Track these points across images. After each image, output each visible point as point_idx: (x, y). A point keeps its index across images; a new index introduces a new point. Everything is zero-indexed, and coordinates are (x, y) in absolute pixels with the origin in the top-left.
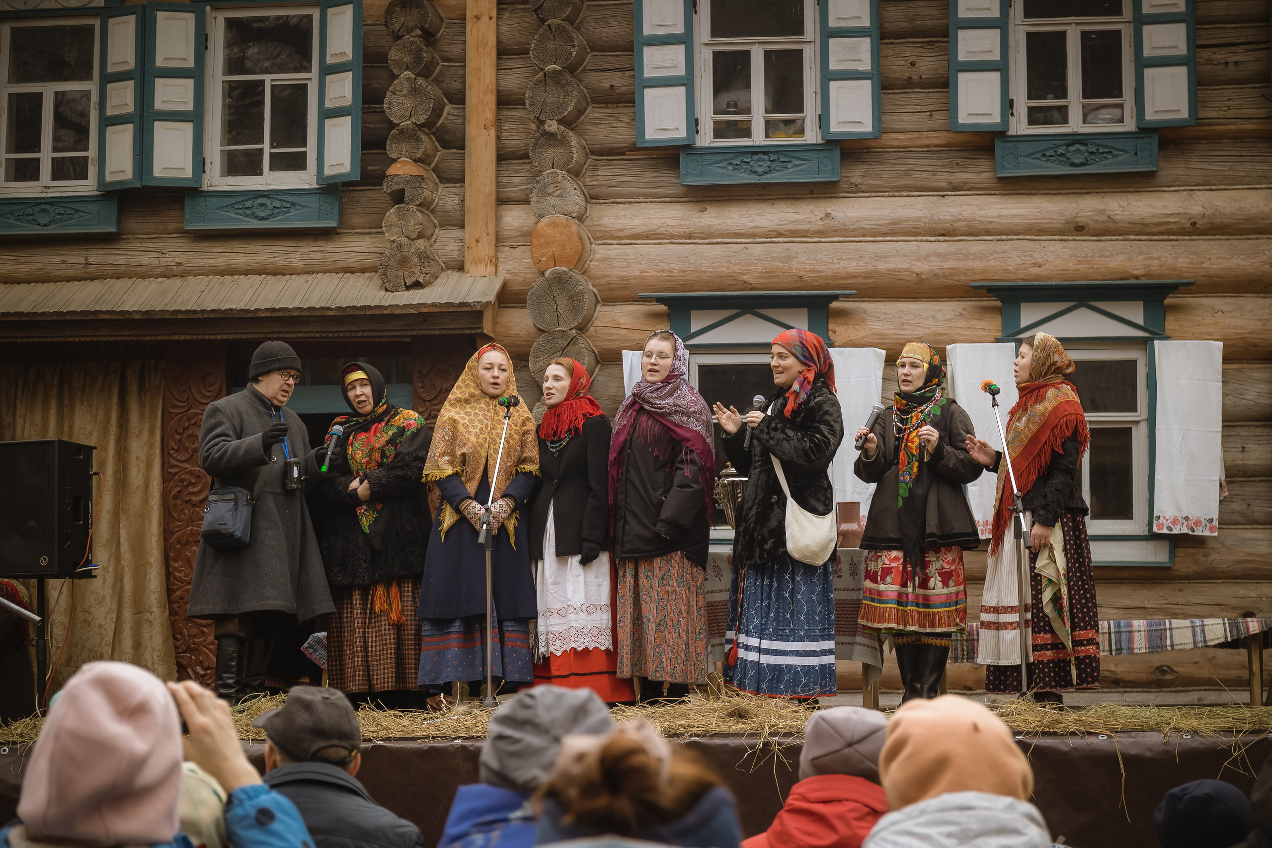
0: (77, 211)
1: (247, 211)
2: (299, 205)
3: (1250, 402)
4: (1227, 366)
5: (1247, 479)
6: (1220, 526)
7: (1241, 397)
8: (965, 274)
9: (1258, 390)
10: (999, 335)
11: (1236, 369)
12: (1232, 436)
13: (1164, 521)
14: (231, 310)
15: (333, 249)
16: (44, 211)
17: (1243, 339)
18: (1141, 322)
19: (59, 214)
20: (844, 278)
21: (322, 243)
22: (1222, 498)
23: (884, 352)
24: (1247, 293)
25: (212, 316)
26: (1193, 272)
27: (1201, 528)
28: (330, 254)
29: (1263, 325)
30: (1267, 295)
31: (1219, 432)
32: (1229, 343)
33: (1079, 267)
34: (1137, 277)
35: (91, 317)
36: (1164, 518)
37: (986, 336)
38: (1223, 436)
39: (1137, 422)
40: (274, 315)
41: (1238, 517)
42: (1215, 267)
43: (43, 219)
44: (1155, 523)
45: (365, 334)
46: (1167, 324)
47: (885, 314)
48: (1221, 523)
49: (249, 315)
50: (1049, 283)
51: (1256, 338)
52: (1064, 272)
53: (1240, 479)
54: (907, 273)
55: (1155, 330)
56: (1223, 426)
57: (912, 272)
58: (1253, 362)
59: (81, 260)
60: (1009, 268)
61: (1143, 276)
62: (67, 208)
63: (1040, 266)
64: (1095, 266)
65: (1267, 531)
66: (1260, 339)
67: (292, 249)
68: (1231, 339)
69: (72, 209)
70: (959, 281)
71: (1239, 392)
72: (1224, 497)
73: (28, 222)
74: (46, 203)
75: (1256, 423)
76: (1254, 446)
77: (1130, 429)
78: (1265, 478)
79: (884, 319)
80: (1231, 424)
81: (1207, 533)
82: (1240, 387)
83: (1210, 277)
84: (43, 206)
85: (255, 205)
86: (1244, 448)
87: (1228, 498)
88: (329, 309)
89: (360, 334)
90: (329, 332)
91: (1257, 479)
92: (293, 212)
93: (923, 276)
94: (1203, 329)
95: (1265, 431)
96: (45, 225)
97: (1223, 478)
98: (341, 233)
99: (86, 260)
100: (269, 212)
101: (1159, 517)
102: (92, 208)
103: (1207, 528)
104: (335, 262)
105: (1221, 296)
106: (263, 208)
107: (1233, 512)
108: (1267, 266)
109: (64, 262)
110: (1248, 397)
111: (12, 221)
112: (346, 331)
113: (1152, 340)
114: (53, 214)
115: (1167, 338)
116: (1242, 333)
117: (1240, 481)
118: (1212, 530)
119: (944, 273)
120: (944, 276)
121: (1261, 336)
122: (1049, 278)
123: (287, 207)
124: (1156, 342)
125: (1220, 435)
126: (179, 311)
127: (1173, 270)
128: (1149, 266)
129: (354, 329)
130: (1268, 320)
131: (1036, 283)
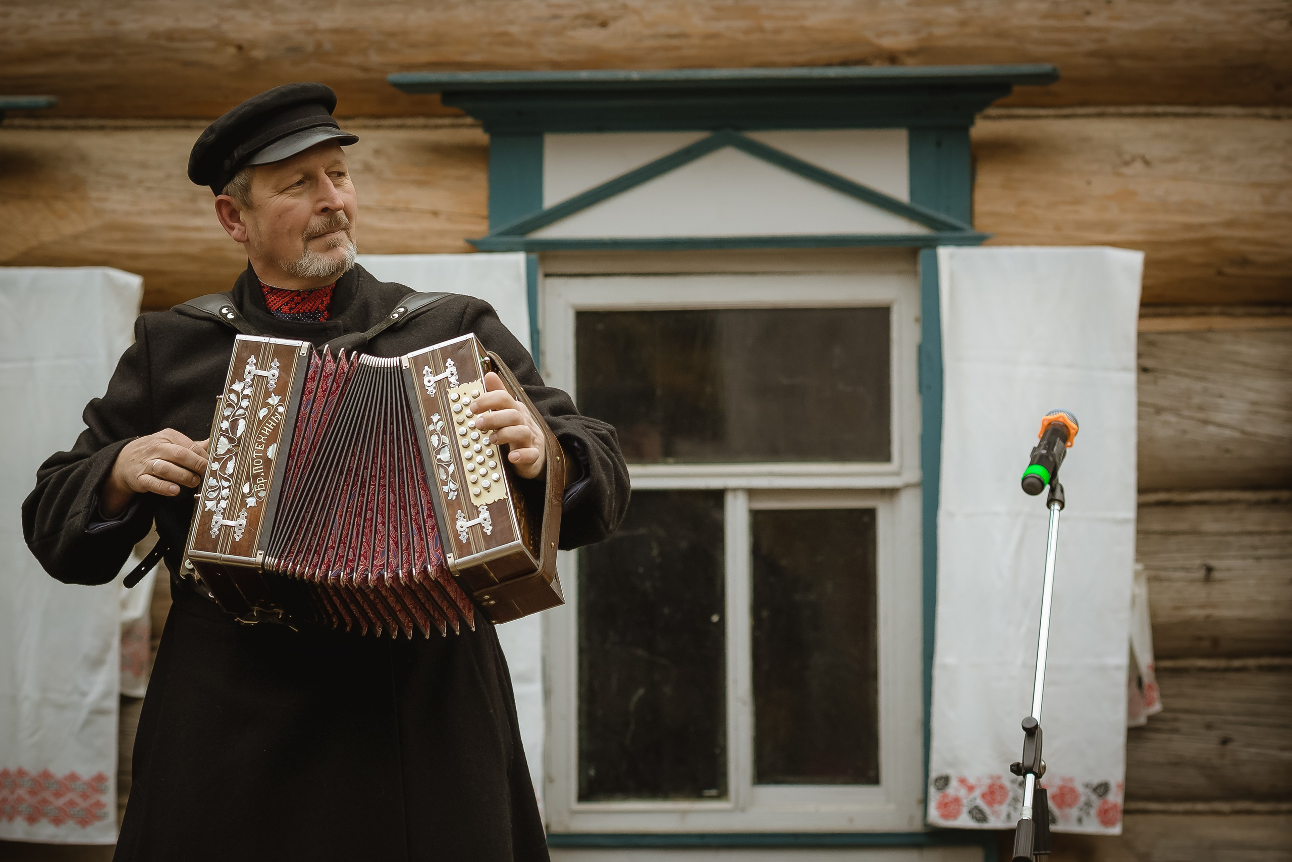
3: (1228, 433)
4: (1157, 324)
5: (1222, 663)
6: (1134, 805)
7: (1201, 415)
8: (382, 48)
9: (1252, 396)
10: (480, 229)
11: (1190, 334)
12: (1175, 533)
13: (962, 792)
17: (1206, 242)
18: (900, 190)
20: (23, 59)
22: (1142, 720)
23: (135, 281)
24: (1223, 103)
26: (1062, 43)
27: (1074, 812)
29: (1267, 201)
30: (1282, 111)
31: (1125, 521)
32: (1167, 253)
33: (720, 26)
34: (893, 58)
36: (963, 781)
37: (442, 234)
38: (1139, 532)
39: (890, 493)
41: (1192, 779)
42: (1124, 25)
44: (934, 796)
46: (980, 196)
47: (144, 166)
48: (1129, 796)
50: (621, 74)
51: (1244, 241)
52: (675, 42)
53: (1201, 663)
54: (210, 44)
55: (942, 216)
56: (1141, 506)
57: (223, 42)
58: (1239, 310)
60: (514, 29)
61: (911, 53)
63: (604, 24)
64: (768, 25)
65: (1281, 819)
66: (1257, 242)
68: (1173, 244)
70: (365, 69)
71: (1196, 400)
72: (1151, 718)
75: (1249, 496)
76: (1238, 563)
77: (871, 514)
78: (1277, 661)
79: (140, 182)
80: (1176, 497)
81: (1092, 827)
82: (1198, 386)
83: (1110, 56)
86: (1209, 570)
87: (1164, 720)
91: (1251, 662)
93: (258, 54)
94: (1088, 213)
95: (1276, 519)
97: (1145, 659)
101: (944, 781)
103: (1093, 812)
105: (1147, 115)
107: (1178, 763)
108: (1279, 25)
110: (1221, 417)
113: (931, 244)
115: (979, 240)
116: (1202, 226)
117: (1202, 670)
118: (1105, 817)
119: (319, 45)
120: (319, 53)
121: (1260, 235)
122: (630, 61)
124: (944, 253)
125: (1128, 533)
127: (1001, 34)
128: (928, 23)
130: (1281, 186)
131: (584, 75)
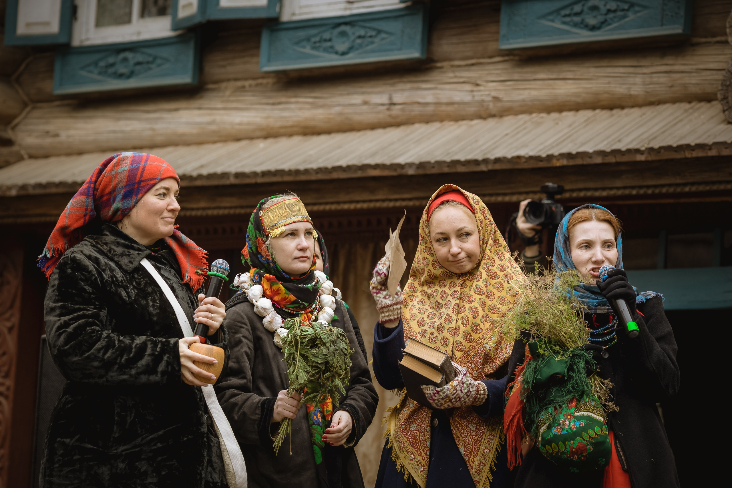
0: (379, 32)
1: (577, 19)
2: (639, 5)
14: (519, 157)
15: (683, 68)
16: (343, 34)
19: (360, 37)
21: (669, 60)
25: (498, 167)
28: (678, 76)
35: (359, 174)
40: (572, 163)
43: (341, 47)
45: (694, 189)
49: (541, 165)
59: (383, 99)
62: (369, 28)
67: (631, 70)
69: (374, 29)
73: (326, 50)
74: (346, 24)
84: (343, 28)
85: (586, 9)
88: (637, 151)
89: (687, 189)
90: (648, 187)
92: (631, 16)
96: (343, 54)
98: (698, 44)
99: (390, 98)
100: (601, 18)
102: (395, 26)
104: (685, 86)
106: (595, 13)
109: (366, 103)
111: (308, 50)
112: (670, 185)
114: (352, 38)
123: (623, 10)
126: (458, 162)
129: (678, 181)
